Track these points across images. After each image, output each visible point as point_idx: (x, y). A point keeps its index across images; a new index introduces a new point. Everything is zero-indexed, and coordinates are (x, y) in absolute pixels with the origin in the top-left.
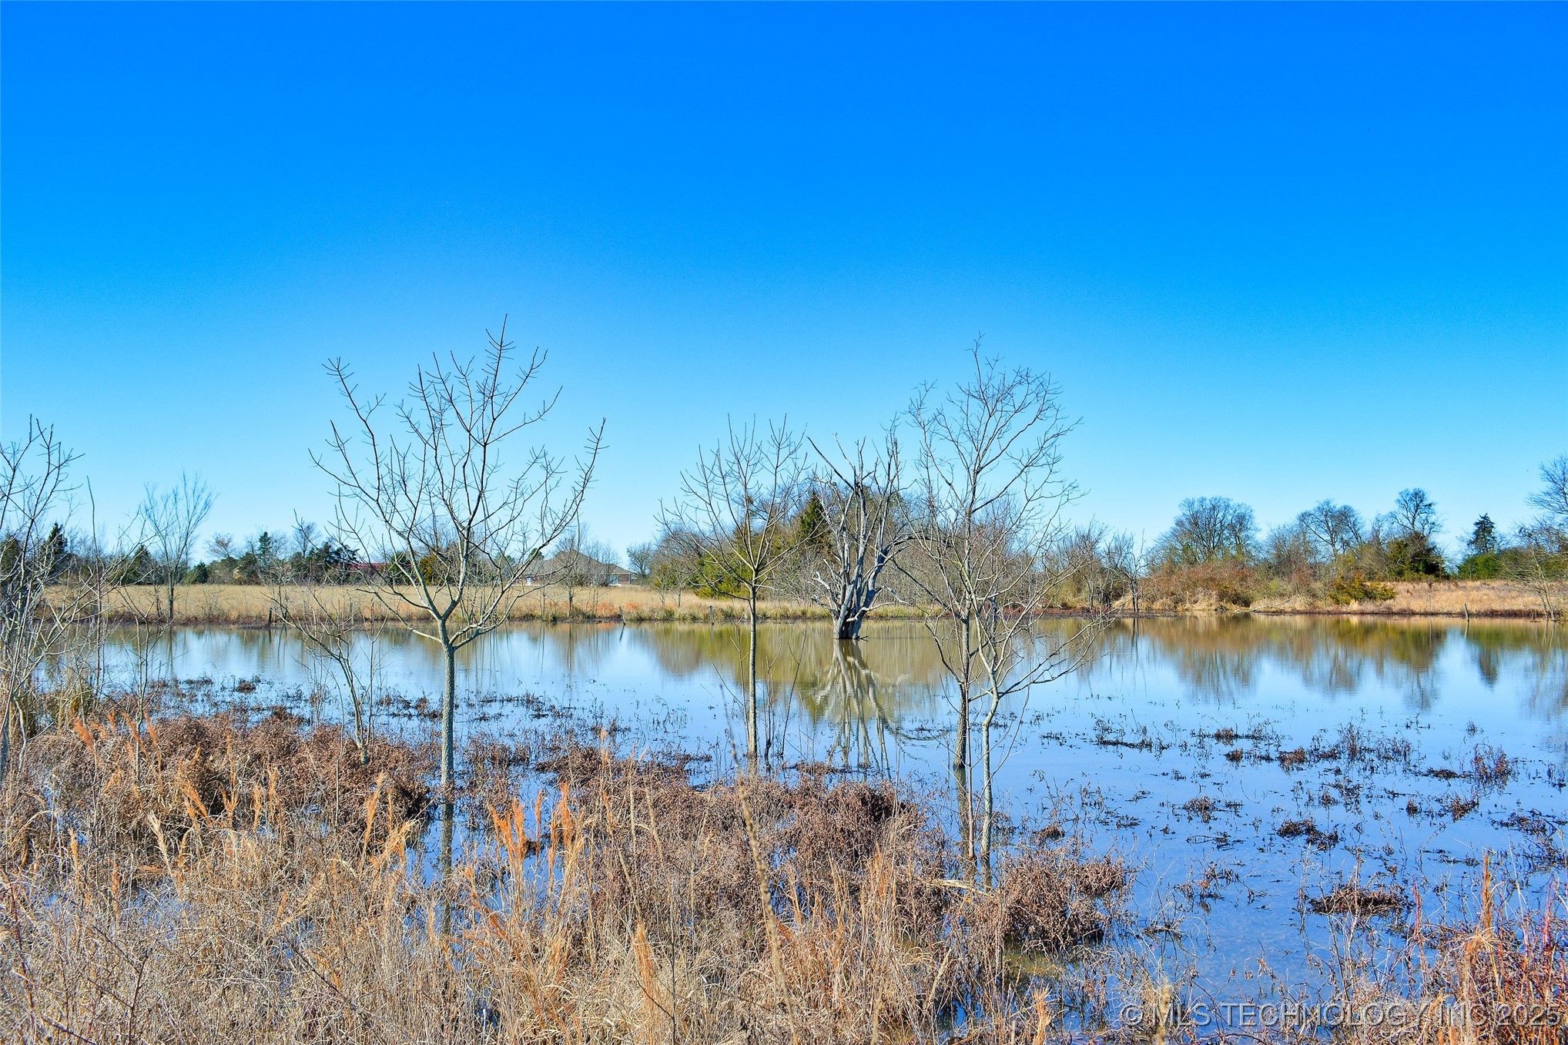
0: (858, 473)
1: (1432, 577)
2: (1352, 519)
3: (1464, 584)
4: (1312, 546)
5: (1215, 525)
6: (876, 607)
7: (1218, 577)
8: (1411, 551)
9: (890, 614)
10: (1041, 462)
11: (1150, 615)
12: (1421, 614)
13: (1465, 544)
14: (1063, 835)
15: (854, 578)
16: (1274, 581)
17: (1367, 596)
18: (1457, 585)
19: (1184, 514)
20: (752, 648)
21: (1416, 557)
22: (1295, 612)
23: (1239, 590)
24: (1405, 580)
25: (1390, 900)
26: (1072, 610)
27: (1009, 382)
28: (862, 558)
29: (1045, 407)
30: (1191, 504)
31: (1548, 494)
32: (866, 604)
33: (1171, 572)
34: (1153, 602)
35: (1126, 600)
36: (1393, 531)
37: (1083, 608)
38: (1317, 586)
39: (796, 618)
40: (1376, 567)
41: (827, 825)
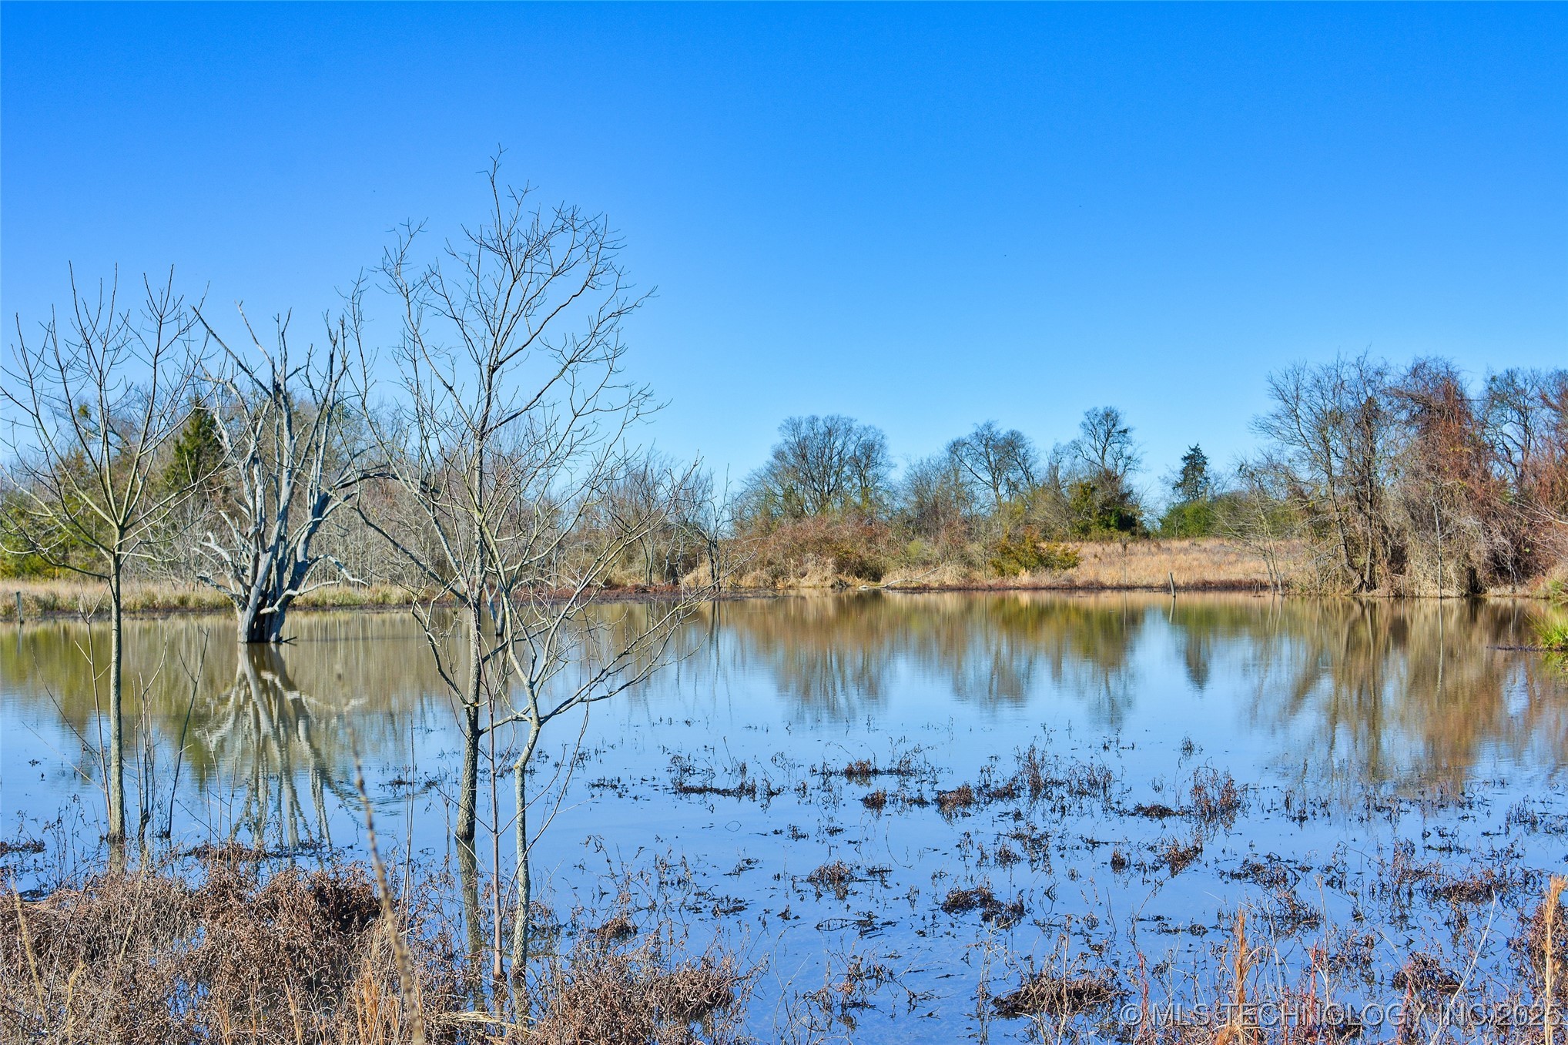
0: (278, 368)
1: (1126, 535)
2: (1022, 451)
3: (1168, 545)
4: (967, 490)
5: (831, 458)
6: (309, 590)
7: (835, 537)
8: (1099, 498)
9: (330, 601)
10: (594, 355)
11: (737, 597)
12: (1113, 588)
13: (1170, 488)
14: (636, 932)
15: (272, 542)
16: (915, 542)
17: (1042, 563)
18: (1159, 546)
19: (786, 442)
20: (114, 658)
21: (1106, 508)
22: (943, 588)
23: (866, 556)
24: (1091, 540)
25: (1098, 991)
26: (620, 590)
27: (545, 227)
28: (286, 509)
29: (599, 269)
30: (795, 426)
31: (1277, 417)
32: (294, 585)
33: (767, 530)
34: (741, 576)
35: (703, 571)
36: (1077, 468)
37: (637, 587)
38: (974, 548)
39: (168, 610)
40: (1053, 520)
41: (262, 940)
